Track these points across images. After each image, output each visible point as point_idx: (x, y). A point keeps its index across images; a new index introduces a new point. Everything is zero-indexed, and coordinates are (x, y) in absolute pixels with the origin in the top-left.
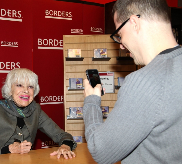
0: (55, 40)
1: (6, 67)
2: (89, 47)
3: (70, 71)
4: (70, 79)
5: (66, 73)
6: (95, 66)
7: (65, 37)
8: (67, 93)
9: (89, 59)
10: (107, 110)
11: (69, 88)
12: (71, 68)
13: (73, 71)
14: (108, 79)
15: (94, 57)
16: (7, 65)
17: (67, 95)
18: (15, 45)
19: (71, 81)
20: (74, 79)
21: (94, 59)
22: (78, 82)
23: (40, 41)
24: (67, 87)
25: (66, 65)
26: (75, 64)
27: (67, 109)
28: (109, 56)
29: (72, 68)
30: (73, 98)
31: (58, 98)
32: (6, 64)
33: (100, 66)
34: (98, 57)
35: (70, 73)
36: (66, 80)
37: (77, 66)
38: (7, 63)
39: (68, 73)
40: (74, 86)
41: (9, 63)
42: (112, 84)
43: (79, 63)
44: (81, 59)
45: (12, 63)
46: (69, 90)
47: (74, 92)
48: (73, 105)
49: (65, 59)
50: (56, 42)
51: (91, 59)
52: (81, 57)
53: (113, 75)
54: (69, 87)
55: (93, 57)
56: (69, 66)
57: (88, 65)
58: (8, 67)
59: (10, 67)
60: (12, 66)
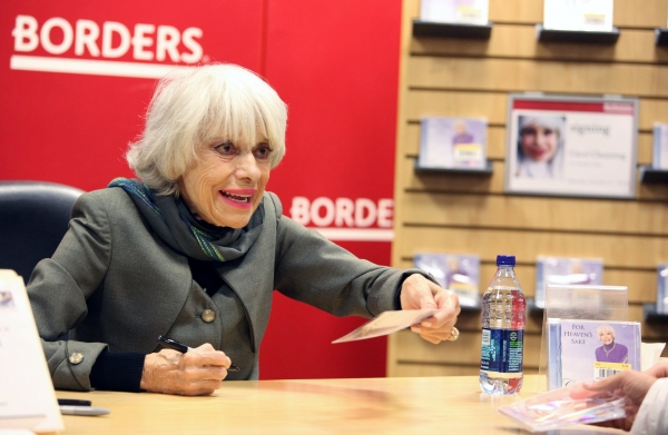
4: (424, 123)
5: (412, 93)
8: (408, 186)
9: (523, 30)
12: (434, 71)
13: (445, 85)
14: (606, 131)
16: (139, 41)
17: (410, 196)
24: (410, 156)
25: (413, 54)
26: (455, 51)
27: (404, 260)
33: (573, 66)
36: (410, 122)
37: (462, 62)
38: (140, 29)
39: (417, 94)
41: (150, 29)
42: (623, 157)
45: (162, 31)
47: (443, 183)
53: (632, 113)
57: (517, 58)
58: (145, 49)
59: (153, 48)
60: (162, 45)
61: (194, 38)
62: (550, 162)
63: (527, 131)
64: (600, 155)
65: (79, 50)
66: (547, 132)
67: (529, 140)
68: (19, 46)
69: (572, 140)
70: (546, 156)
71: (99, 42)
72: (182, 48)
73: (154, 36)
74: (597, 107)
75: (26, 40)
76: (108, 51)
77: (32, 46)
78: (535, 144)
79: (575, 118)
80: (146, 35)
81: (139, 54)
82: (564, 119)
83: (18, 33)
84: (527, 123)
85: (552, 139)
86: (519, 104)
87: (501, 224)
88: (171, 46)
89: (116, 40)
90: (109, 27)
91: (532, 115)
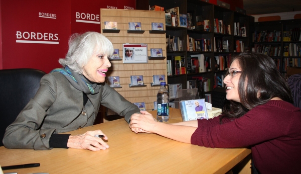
0: (92, 15)
1: (43, 38)
2: (124, 20)
6: (131, 38)
7: (102, 10)
9: (125, 31)
14: (142, 50)
15: (130, 30)
16: (45, 36)
18: (53, 17)
21: (130, 32)
23: (77, 14)
26: (112, 36)
28: (143, 30)
32: (43, 35)
33: (135, 38)
37: (113, 38)
38: (45, 34)
42: (145, 55)
43: (115, 35)
44: (117, 31)
45: (50, 34)
49: (102, 30)
50: (93, 16)
51: (127, 32)
52: (117, 29)
53: (146, 47)
55: (128, 29)
57: (124, 37)
58: (46, 38)
59: (48, 38)
60: (50, 37)
61: (56, 35)
63: (127, 51)
64: (141, 55)
65: (32, 38)
66: (131, 51)
67: (127, 53)
68: (18, 38)
69: (135, 52)
70: (131, 56)
71: (36, 37)
72: (54, 38)
73: (48, 35)
74: (140, 46)
75: (19, 36)
76: (38, 39)
77: (21, 37)
78: (129, 53)
79: (136, 48)
80: (46, 35)
81: (45, 39)
82: (134, 48)
83: (17, 35)
86: (125, 46)
87: (123, 69)
88: (52, 37)
89: (40, 36)
90: (38, 33)
91: (128, 48)
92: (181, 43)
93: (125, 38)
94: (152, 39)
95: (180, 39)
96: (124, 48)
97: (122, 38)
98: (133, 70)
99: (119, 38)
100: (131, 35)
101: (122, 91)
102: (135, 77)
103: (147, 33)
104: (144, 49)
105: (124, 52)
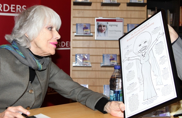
1: (10, 9)
3: (77, 15)
4: (77, 25)
5: (74, 18)
6: (104, 11)
8: (73, 39)
9: (98, 4)
10: (115, 58)
11: (75, 34)
12: (78, 13)
13: (81, 16)
14: (117, 26)
15: (104, 2)
16: (12, 8)
17: (74, 41)
19: (78, 27)
20: (81, 24)
21: (104, 4)
22: (85, 28)
24: (74, 32)
25: (73, 9)
26: (83, 9)
27: (73, 55)
28: (119, 2)
29: (80, 13)
30: (80, 44)
31: (67, 44)
32: (10, 7)
33: (109, 11)
34: (107, 2)
35: (77, 18)
36: (73, 25)
37: (85, 11)
38: (12, 5)
39: (75, 18)
40: (81, 32)
41: (14, 5)
42: (121, 31)
43: (87, 7)
44: (89, 4)
45: (17, 6)
46: (76, 36)
47: (81, 38)
48: (79, 51)
49: (72, 3)
51: (100, 4)
53: (122, 22)
54: (76, 32)
55: (102, 2)
56: (77, 11)
57: (97, 10)
58: (13, 10)
59: (15, 10)
60: (17, 9)
61: (24, 7)
62: (105, 33)
63: (99, 26)
64: (115, 31)
66: (104, 26)
67: (100, 28)
69: (109, 28)
70: (104, 31)
71: (2, 8)
74: (115, 21)
78: (101, 29)
79: (110, 23)
81: (12, 11)
82: (108, 23)
84: (99, 24)
85: (105, 28)
86: (97, 20)
87: (94, 47)
88: (19, 9)
89: (6, 8)
90: (4, 5)
91: (100, 23)
92: (172, 17)
93: (98, 12)
94: (129, 12)
95: (171, 12)
96: (96, 23)
97: (95, 11)
98: (106, 48)
99: (91, 11)
100: (105, 8)
101: (92, 71)
102: (108, 55)
103: (123, 6)
104: (120, 24)
105: (96, 27)
